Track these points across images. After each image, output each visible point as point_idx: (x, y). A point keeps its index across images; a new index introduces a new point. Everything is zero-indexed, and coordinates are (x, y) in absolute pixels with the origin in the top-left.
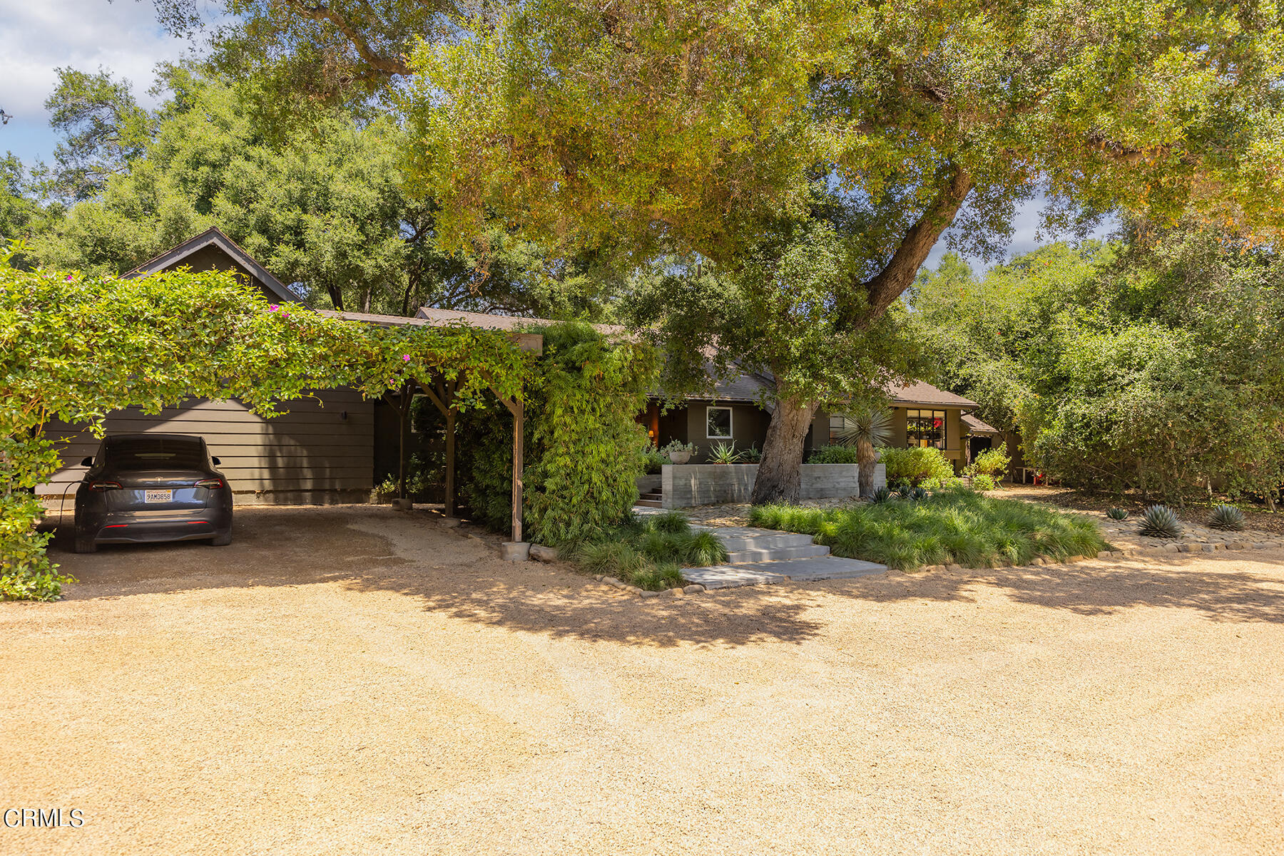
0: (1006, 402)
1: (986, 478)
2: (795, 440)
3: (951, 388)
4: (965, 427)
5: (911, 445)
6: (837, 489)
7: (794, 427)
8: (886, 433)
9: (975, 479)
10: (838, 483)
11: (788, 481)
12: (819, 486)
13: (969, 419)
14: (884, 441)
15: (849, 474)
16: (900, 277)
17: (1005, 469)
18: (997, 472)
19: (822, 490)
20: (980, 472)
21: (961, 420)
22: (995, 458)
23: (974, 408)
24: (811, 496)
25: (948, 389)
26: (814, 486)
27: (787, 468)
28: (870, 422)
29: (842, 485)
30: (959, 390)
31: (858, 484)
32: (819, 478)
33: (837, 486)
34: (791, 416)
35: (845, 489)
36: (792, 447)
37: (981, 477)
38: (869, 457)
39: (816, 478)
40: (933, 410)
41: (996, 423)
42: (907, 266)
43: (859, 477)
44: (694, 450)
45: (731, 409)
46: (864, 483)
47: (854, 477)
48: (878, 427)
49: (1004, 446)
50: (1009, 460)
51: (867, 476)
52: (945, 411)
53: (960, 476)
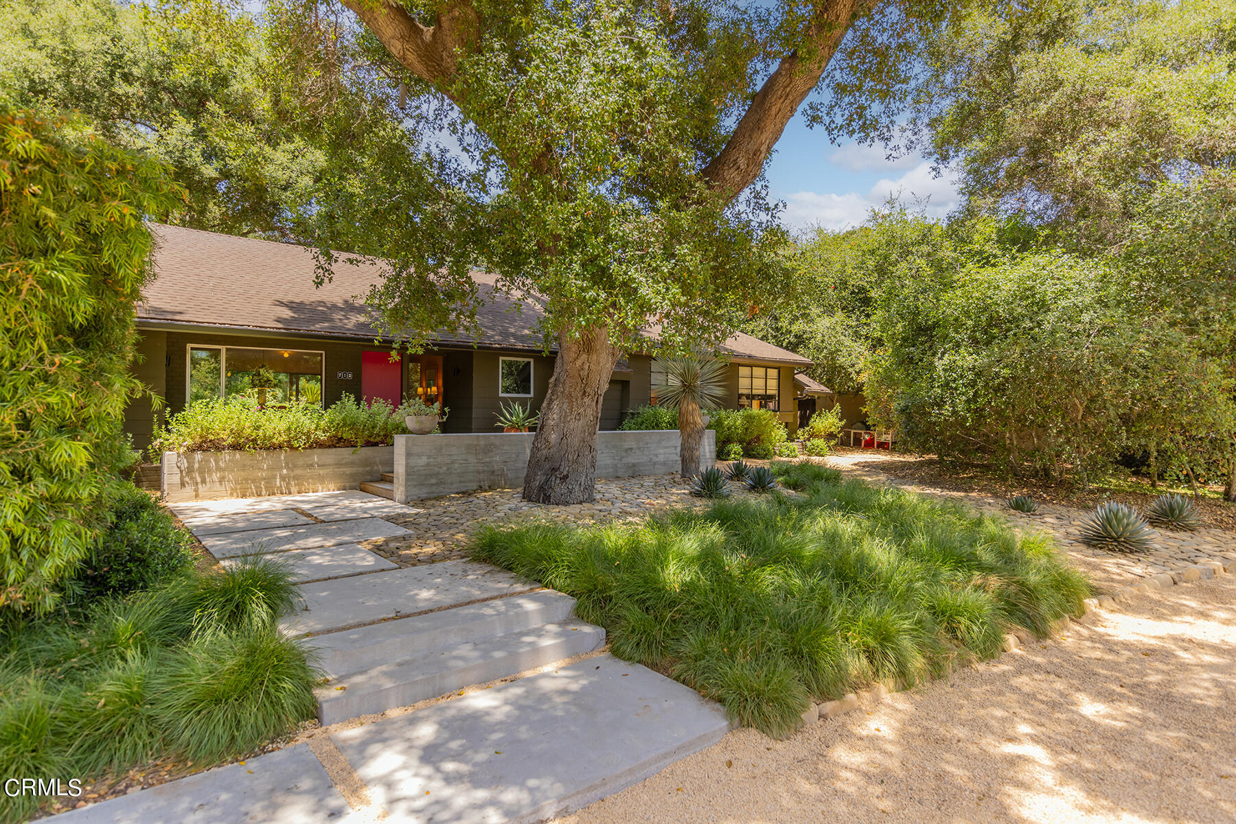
0: (841, 360)
1: (820, 442)
2: (586, 400)
3: (784, 344)
4: (799, 386)
5: (742, 406)
6: (655, 463)
7: (585, 381)
8: (719, 392)
9: (808, 444)
10: (656, 455)
11: (576, 462)
12: (631, 460)
13: (802, 378)
14: (713, 402)
15: (670, 444)
16: (742, 162)
17: (839, 433)
18: (831, 436)
19: (634, 465)
20: (813, 436)
21: (794, 379)
22: (828, 421)
23: (808, 366)
24: (619, 474)
25: (781, 346)
26: (625, 461)
27: (575, 441)
28: (696, 376)
29: (661, 458)
30: (792, 347)
31: (679, 459)
32: (631, 449)
33: (655, 459)
34: (579, 363)
35: (664, 464)
36: (582, 410)
37: (816, 441)
38: (695, 423)
39: (626, 451)
40: (767, 368)
41: (829, 383)
42: (752, 147)
43: (682, 450)
44: (443, 413)
45: (532, 361)
46: (688, 460)
47: (676, 447)
48: (706, 382)
49: (838, 407)
50: (843, 423)
51: (692, 449)
52: (779, 368)
53: (792, 441)
